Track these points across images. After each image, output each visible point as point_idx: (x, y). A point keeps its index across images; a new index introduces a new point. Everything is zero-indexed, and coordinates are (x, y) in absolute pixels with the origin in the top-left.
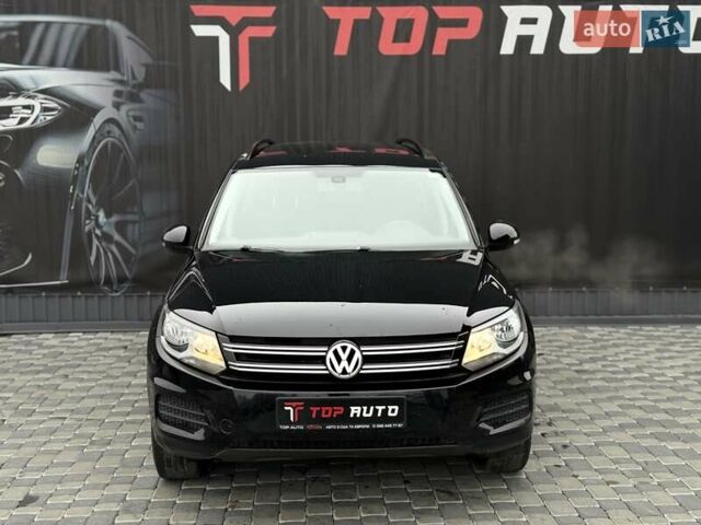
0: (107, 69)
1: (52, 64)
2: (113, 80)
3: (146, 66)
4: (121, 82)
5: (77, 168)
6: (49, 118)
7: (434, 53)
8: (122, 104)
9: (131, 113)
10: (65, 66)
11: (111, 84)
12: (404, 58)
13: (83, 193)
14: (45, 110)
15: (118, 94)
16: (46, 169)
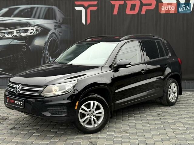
0: (53, 19)
1: (39, 18)
2: (54, 22)
3: (63, 18)
4: (56, 23)
5: (44, 46)
6: (38, 32)
7: (142, 13)
8: (57, 28)
9: (59, 31)
10: (42, 18)
11: (53, 23)
12: (133, 15)
13: (46, 52)
14: (37, 30)
15: (55, 26)
16: (37, 46)
